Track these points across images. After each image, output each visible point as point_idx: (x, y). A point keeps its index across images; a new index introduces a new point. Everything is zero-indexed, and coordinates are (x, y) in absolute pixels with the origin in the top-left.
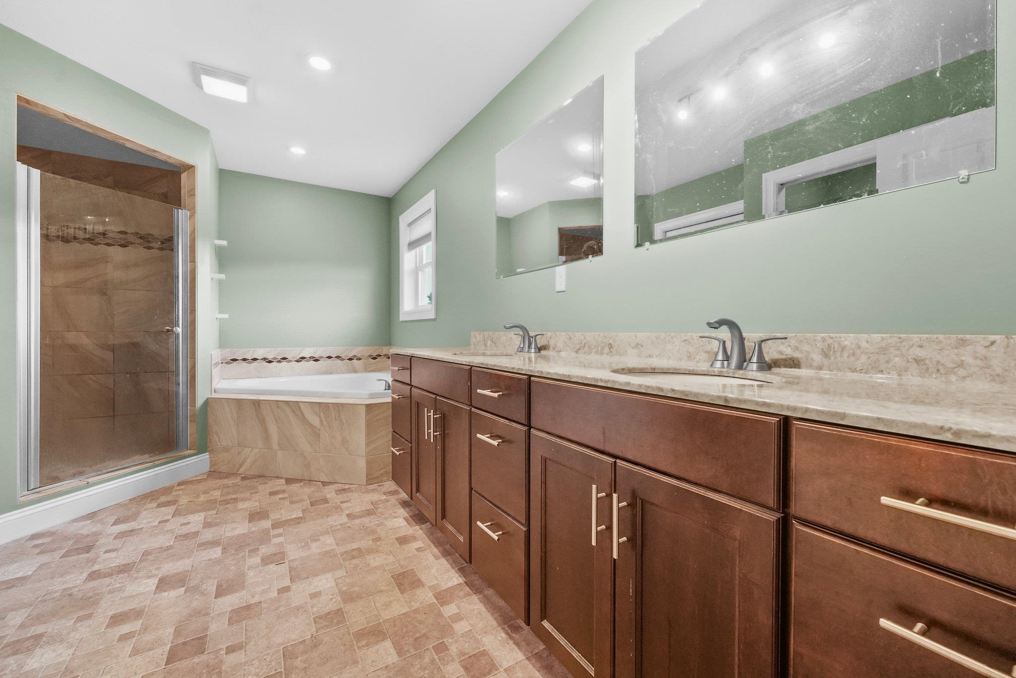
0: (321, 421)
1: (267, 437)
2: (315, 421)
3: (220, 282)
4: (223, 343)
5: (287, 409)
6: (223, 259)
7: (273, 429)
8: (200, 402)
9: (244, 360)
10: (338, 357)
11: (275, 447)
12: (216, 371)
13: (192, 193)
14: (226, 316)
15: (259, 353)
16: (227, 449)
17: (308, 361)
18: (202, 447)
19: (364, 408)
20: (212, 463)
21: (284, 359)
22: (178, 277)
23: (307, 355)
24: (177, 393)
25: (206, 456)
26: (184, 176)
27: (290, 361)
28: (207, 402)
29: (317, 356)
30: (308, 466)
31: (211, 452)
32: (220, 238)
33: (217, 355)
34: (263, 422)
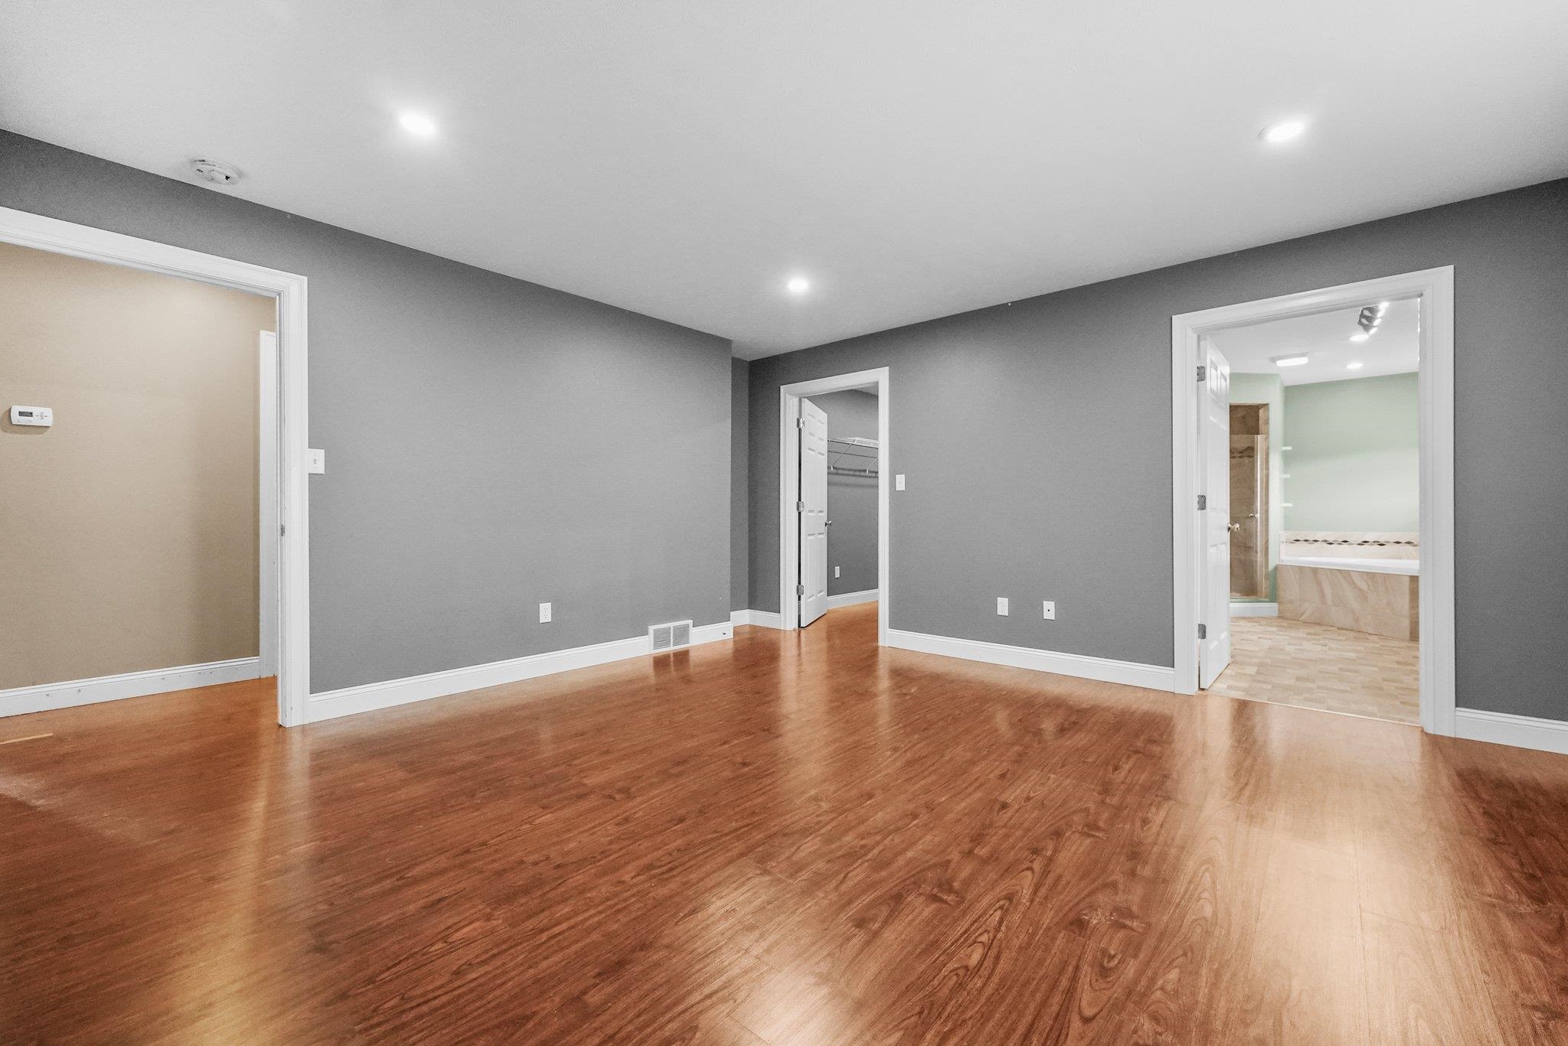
0: (1369, 586)
1: (1323, 595)
2: (1364, 586)
3: (1285, 480)
4: (1286, 528)
5: (1340, 576)
6: (1287, 458)
7: (1328, 590)
8: (1271, 567)
9: (1306, 541)
10: (1409, 543)
11: (1329, 602)
12: (1282, 546)
13: (1267, 422)
14: (1290, 505)
15: (1320, 536)
16: (1291, 602)
17: (1372, 545)
18: (1273, 597)
19: (1408, 578)
20: (1280, 611)
21: (1345, 542)
22: (1257, 480)
23: (1371, 540)
24: (1256, 561)
25: (1275, 605)
26: (1261, 412)
27: (1351, 544)
28: (1276, 568)
29: (1382, 541)
30: (1357, 620)
31: (1280, 603)
32: (1285, 445)
33: (1284, 535)
34: (1319, 584)
